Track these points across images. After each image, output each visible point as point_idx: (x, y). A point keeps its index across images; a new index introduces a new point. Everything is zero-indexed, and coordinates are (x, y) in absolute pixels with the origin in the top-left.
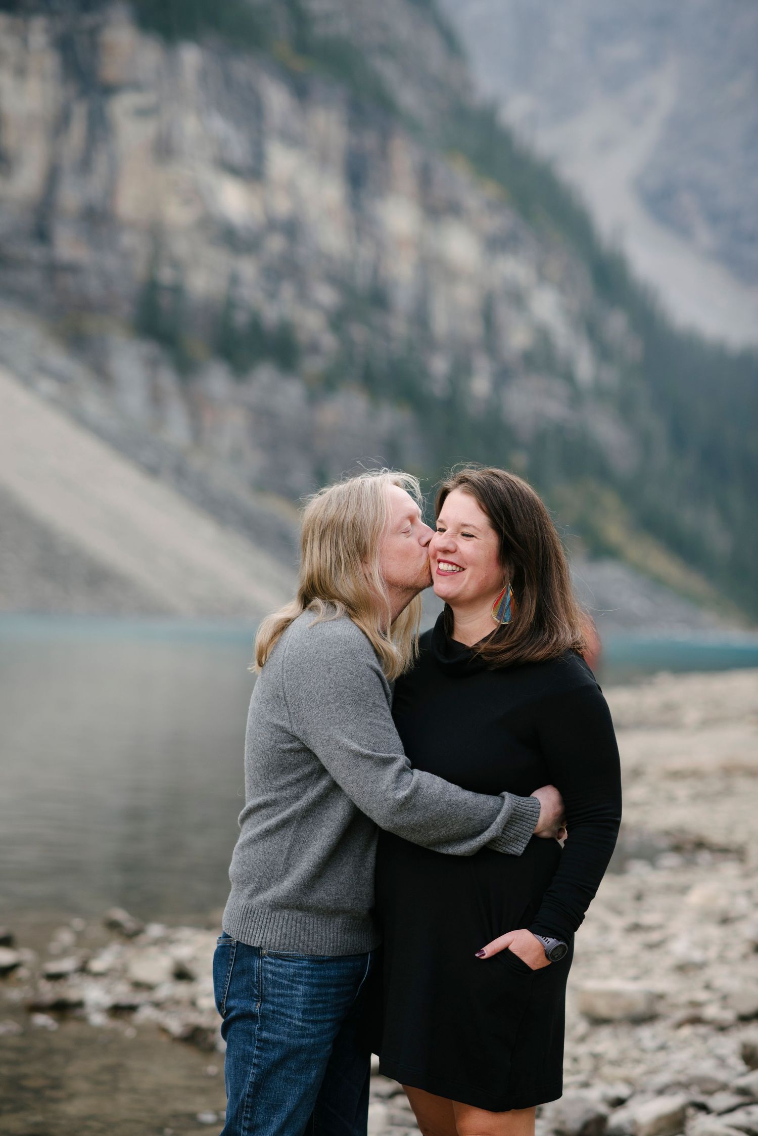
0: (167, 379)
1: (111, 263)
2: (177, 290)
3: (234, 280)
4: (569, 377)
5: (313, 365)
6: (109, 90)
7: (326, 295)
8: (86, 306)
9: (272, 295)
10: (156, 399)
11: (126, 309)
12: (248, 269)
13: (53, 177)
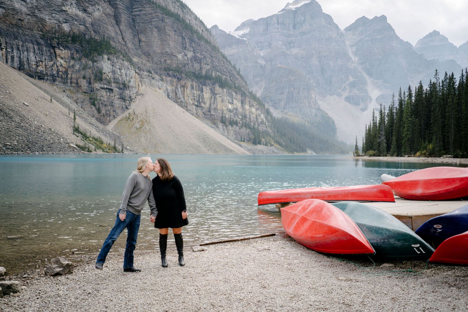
0: (225, 127)
1: (218, 114)
2: (225, 117)
3: (231, 115)
4: (266, 125)
5: (239, 125)
6: (216, 94)
7: (240, 117)
8: (215, 119)
9: (235, 117)
10: (224, 130)
11: (219, 120)
12: (232, 114)
13: (210, 105)
